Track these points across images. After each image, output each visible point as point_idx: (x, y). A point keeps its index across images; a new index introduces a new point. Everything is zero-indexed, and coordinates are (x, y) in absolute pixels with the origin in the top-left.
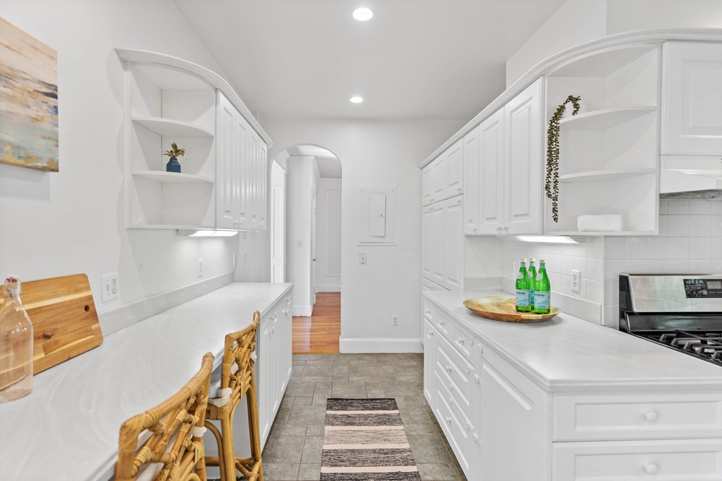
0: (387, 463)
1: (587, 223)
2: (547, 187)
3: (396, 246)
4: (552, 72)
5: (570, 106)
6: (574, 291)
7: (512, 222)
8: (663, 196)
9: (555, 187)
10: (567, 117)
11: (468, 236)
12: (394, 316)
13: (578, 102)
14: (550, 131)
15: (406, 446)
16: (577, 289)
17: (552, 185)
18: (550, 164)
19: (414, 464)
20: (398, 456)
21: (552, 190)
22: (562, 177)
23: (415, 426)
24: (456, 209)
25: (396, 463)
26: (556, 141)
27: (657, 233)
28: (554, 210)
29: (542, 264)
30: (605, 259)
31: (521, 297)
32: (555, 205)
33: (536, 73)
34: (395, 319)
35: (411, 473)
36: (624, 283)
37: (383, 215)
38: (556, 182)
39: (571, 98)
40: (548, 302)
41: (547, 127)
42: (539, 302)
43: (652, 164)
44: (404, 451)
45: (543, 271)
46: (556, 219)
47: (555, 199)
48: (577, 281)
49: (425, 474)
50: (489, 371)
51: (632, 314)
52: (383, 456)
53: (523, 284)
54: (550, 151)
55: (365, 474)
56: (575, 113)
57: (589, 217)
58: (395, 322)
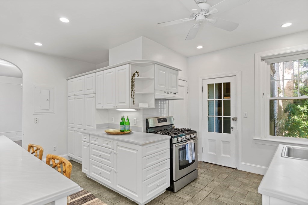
0: (78, 196)
1: (141, 105)
2: (131, 95)
3: (55, 114)
4: (132, 63)
5: (136, 74)
6: (134, 124)
7: (119, 105)
8: (155, 99)
9: (134, 96)
10: (136, 77)
11: (97, 109)
12: (54, 146)
13: (139, 73)
14: (132, 80)
15: (83, 189)
16: (135, 123)
17: (133, 95)
18: (132, 89)
19: (89, 193)
20: (81, 193)
21: (133, 96)
22: (135, 93)
23: (82, 183)
24: (92, 99)
25: (81, 195)
26: (134, 83)
27: (154, 108)
28: (134, 102)
29: (128, 117)
30: (143, 115)
31: (122, 127)
32: (134, 100)
33: (128, 63)
34: (55, 147)
35: (89, 195)
36: (147, 120)
37: (48, 99)
38: (134, 94)
39: (137, 72)
40: (129, 128)
41: (131, 78)
42: (127, 128)
43: (153, 92)
44: (82, 191)
45: (128, 119)
46: (134, 104)
47: (134, 99)
48: (135, 121)
49: (94, 193)
50: (121, 148)
51: (149, 128)
52: (75, 195)
53: (122, 124)
54: (132, 86)
55: (72, 202)
56: (138, 76)
57: (141, 104)
58: (55, 149)
